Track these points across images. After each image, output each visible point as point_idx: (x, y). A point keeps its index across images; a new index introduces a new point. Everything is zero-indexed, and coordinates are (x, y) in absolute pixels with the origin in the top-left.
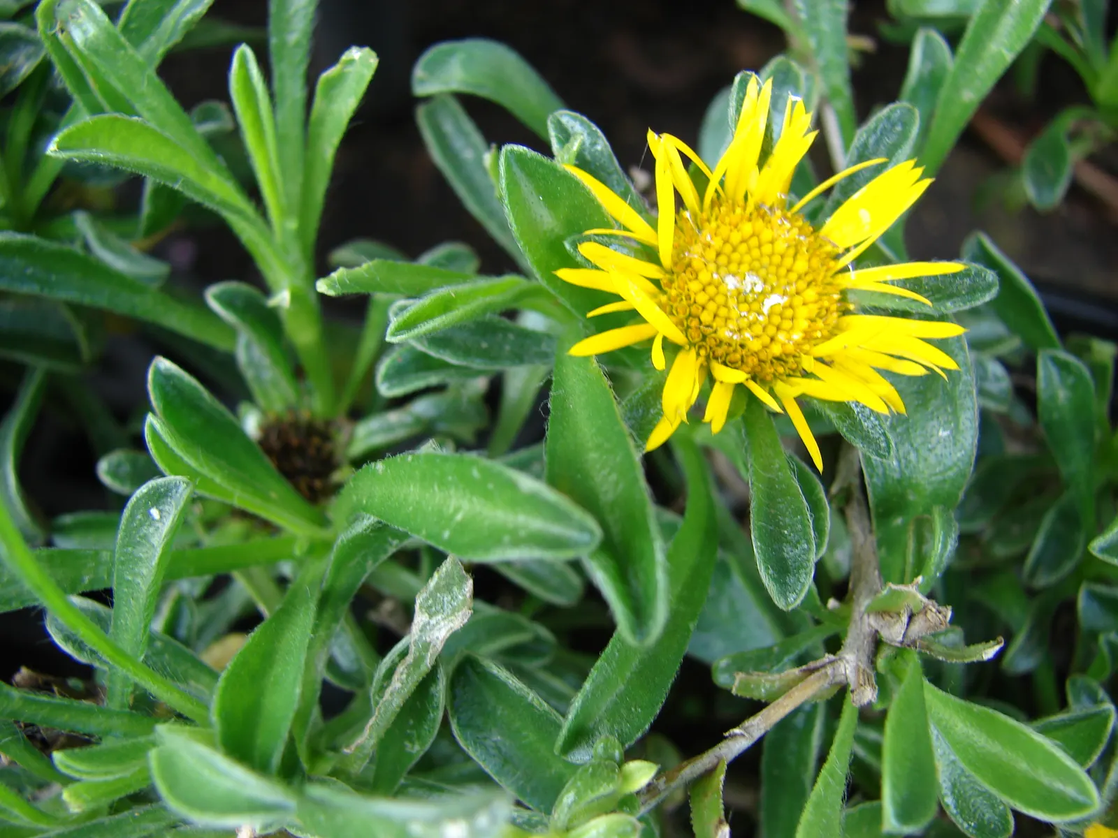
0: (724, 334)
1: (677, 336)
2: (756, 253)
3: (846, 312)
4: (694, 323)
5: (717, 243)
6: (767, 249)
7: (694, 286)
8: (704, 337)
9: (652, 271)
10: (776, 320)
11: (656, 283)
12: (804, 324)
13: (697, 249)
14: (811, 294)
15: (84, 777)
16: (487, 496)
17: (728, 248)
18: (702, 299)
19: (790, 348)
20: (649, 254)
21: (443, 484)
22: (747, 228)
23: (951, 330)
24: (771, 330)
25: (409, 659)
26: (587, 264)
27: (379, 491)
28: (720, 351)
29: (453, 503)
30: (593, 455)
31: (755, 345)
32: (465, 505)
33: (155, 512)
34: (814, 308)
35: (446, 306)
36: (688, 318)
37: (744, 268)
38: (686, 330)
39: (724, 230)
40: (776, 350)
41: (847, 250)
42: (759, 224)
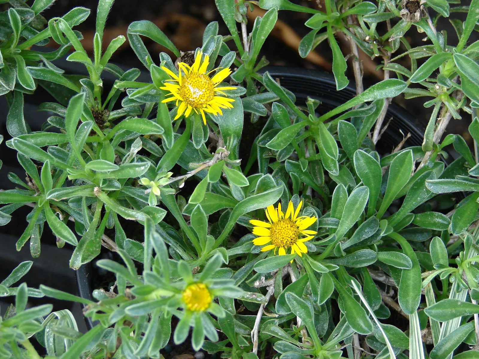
0: (190, 99)
1: (181, 99)
2: (198, 84)
3: (215, 96)
4: (185, 97)
5: (190, 82)
6: (200, 83)
7: (186, 90)
8: (187, 100)
9: (178, 87)
10: (201, 97)
11: (179, 89)
12: (206, 98)
13: (186, 83)
14: (208, 92)
15: (71, 174)
16: (147, 125)
17: (193, 83)
18: (187, 92)
19: (203, 102)
20: (177, 83)
21: (140, 123)
22: (196, 79)
23: (232, 100)
24: (200, 99)
25: (130, 156)
26: (165, 86)
27: (127, 125)
28: (189, 102)
29: (142, 126)
30: (164, 120)
31: (196, 101)
32: (144, 126)
33: (86, 127)
34: (208, 95)
35: (139, 92)
36: (184, 96)
37: (195, 87)
38: (183, 98)
39: (192, 79)
40: (200, 102)
41: (216, 83)
42: (199, 78)
